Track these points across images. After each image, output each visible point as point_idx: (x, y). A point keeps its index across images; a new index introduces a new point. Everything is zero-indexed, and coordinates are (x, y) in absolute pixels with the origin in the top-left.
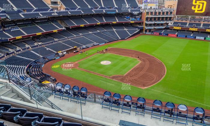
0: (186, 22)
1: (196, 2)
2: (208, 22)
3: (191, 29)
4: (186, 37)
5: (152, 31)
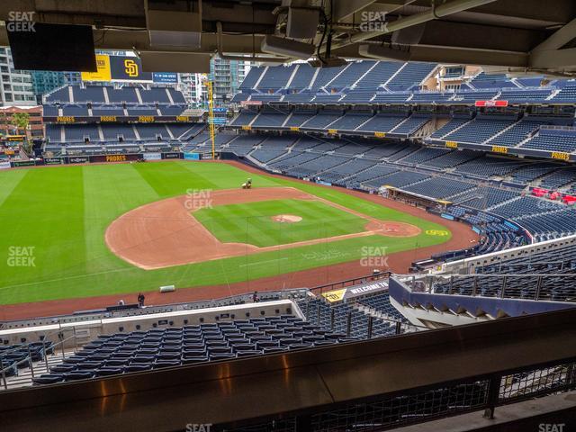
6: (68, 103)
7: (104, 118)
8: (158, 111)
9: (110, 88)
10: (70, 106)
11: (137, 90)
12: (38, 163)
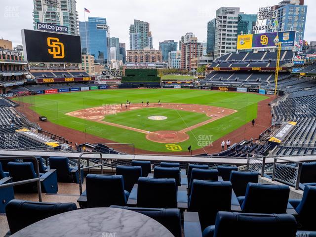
0: (49, 71)
1: (51, 44)
2: (74, 69)
3: (67, 80)
4: (70, 90)
5: (7, 90)
6: (223, 61)
7: (235, 69)
8: (269, 64)
9: (251, 52)
10: (223, 62)
11: (266, 53)
12: (191, 88)
